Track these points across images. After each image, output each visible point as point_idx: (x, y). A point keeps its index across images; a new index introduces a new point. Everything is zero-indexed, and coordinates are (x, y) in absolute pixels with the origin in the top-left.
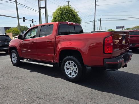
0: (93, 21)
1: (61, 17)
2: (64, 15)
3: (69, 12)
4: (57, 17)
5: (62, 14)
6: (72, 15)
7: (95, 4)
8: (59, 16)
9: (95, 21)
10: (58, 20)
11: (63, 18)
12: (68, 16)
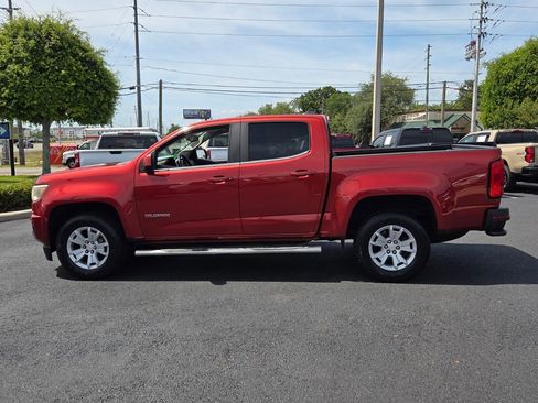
0: (133, 88)
1: (34, 67)
2: (49, 55)
3: (70, 47)
4: (10, 61)
5: (36, 52)
6: (82, 60)
7: (136, 24)
8: (19, 61)
9: (139, 88)
10: (18, 74)
11: (42, 70)
12: (70, 65)
